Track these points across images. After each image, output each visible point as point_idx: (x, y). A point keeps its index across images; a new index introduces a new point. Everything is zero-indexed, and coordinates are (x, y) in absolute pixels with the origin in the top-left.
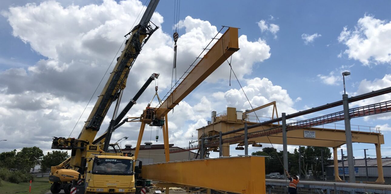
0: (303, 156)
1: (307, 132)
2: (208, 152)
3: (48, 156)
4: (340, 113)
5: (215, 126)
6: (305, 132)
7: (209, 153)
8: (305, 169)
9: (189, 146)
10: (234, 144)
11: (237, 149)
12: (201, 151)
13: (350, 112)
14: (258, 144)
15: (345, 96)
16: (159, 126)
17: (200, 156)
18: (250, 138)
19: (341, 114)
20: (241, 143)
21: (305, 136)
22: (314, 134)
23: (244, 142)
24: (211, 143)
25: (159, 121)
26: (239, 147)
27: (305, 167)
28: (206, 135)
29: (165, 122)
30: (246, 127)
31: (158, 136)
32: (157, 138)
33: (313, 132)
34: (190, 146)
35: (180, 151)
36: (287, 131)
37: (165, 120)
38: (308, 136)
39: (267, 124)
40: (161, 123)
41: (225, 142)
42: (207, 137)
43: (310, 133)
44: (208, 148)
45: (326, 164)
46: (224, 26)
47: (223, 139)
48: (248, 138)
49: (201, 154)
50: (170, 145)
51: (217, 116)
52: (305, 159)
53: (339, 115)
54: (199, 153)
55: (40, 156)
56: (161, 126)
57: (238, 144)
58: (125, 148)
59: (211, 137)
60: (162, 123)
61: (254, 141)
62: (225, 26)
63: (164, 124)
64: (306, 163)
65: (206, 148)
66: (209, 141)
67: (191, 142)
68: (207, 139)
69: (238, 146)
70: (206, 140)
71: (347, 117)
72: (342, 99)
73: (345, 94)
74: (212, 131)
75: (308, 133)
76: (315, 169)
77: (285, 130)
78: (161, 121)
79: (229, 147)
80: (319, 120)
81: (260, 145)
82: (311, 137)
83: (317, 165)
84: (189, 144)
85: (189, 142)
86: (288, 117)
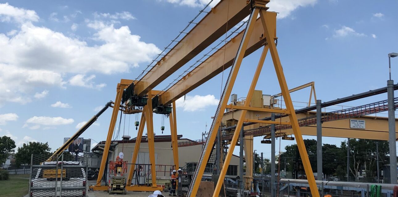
0: (353, 151)
1: (354, 121)
2: (226, 146)
3: (24, 148)
4: (384, 102)
5: (235, 114)
6: (352, 121)
7: (228, 146)
8: (356, 168)
9: (202, 139)
10: (260, 136)
11: (263, 142)
12: (217, 144)
13: (395, 102)
14: (290, 136)
15: (390, 82)
16: (165, 114)
17: (216, 151)
18: (278, 129)
19: (385, 104)
20: (268, 135)
21: (352, 127)
22: (363, 124)
23: (270, 135)
24: (229, 135)
25: (165, 107)
26: (265, 140)
27: (356, 165)
28: (223, 125)
29: (172, 109)
30: (274, 116)
31: (164, 127)
32: (163, 129)
33: (362, 121)
34: (204, 138)
35: (190, 145)
36: (322, 122)
37: (172, 106)
38: (355, 127)
40: (167, 110)
41: (247, 134)
42: (225, 127)
43: (359, 123)
44: (226, 141)
45: (383, 162)
47: (244, 130)
48: (275, 130)
49: (217, 148)
50: (178, 136)
51: (238, 101)
52: (356, 155)
53: (382, 105)
54: (215, 147)
55: (12, 148)
56: (168, 114)
57: (264, 136)
58: (122, 140)
59: (229, 127)
60: (169, 111)
61: (285, 133)
63: (171, 112)
64: (357, 160)
65: (224, 141)
66: (228, 132)
67: (204, 133)
68: (225, 130)
69: (264, 138)
70: (223, 131)
71: (391, 107)
72: (387, 86)
73: (390, 80)
74: (231, 120)
75: (356, 122)
76: (370, 169)
77: (320, 121)
78: (167, 108)
79: (253, 140)
81: (292, 137)
82: (359, 127)
83: (372, 163)
84: (202, 136)
85: (203, 134)
86: (324, 105)
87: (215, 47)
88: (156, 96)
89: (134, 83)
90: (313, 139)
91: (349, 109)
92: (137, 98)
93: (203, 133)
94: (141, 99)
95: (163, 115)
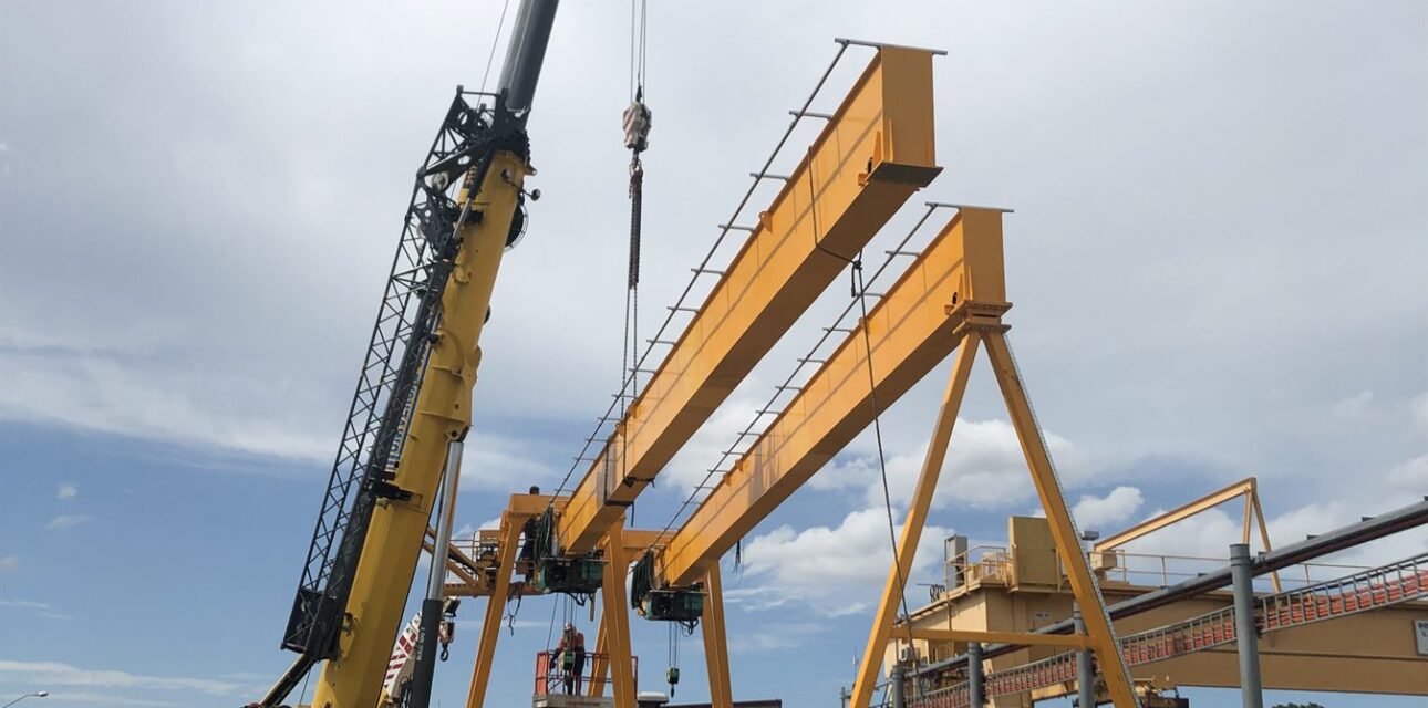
6: (1421, 625)
14: (1170, 694)
16: (681, 620)
25: (680, 594)
31: (677, 670)
32: (674, 680)
39: (1202, 593)
40: (687, 606)
46: (936, 205)
56: (691, 620)
59: (936, 665)
60: (694, 606)
62: (939, 202)
63: (702, 611)
68: (918, 676)
78: (686, 599)
80: (1397, 578)
81: (1177, 698)
84: (841, 701)
85: (843, 693)
86: (1261, 564)
87: (809, 356)
88: (645, 551)
89: (552, 505)
90: (1313, 702)
91: (1353, 576)
92: (564, 562)
93: (843, 689)
94: (581, 564)
95: (673, 622)
